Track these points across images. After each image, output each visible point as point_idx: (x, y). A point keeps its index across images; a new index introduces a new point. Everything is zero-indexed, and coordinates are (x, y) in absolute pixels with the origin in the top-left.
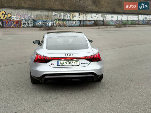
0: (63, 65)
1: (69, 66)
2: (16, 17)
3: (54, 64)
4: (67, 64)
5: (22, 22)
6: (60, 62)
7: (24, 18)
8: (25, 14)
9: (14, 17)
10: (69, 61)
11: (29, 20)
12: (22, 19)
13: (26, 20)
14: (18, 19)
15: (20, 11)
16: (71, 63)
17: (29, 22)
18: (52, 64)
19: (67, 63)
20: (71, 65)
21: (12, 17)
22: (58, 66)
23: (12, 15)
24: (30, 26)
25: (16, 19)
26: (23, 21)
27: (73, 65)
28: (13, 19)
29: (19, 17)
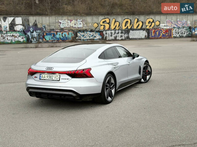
0: (44, 79)
1: (49, 80)
2: (165, 24)
3: (37, 77)
4: (48, 79)
5: (174, 31)
6: (42, 75)
7: (177, 26)
8: (178, 20)
9: (163, 25)
10: (50, 75)
11: (184, 27)
12: (174, 27)
13: (179, 28)
14: (168, 28)
15: (172, 17)
16: (52, 77)
17: (184, 30)
18: (35, 77)
19: (48, 77)
20: (51, 79)
21: (161, 25)
22: (40, 79)
23: (161, 22)
24: (185, 35)
25: (165, 28)
26: (175, 29)
27: (53, 80)
28: (162, 27)
29: (170, 25)
